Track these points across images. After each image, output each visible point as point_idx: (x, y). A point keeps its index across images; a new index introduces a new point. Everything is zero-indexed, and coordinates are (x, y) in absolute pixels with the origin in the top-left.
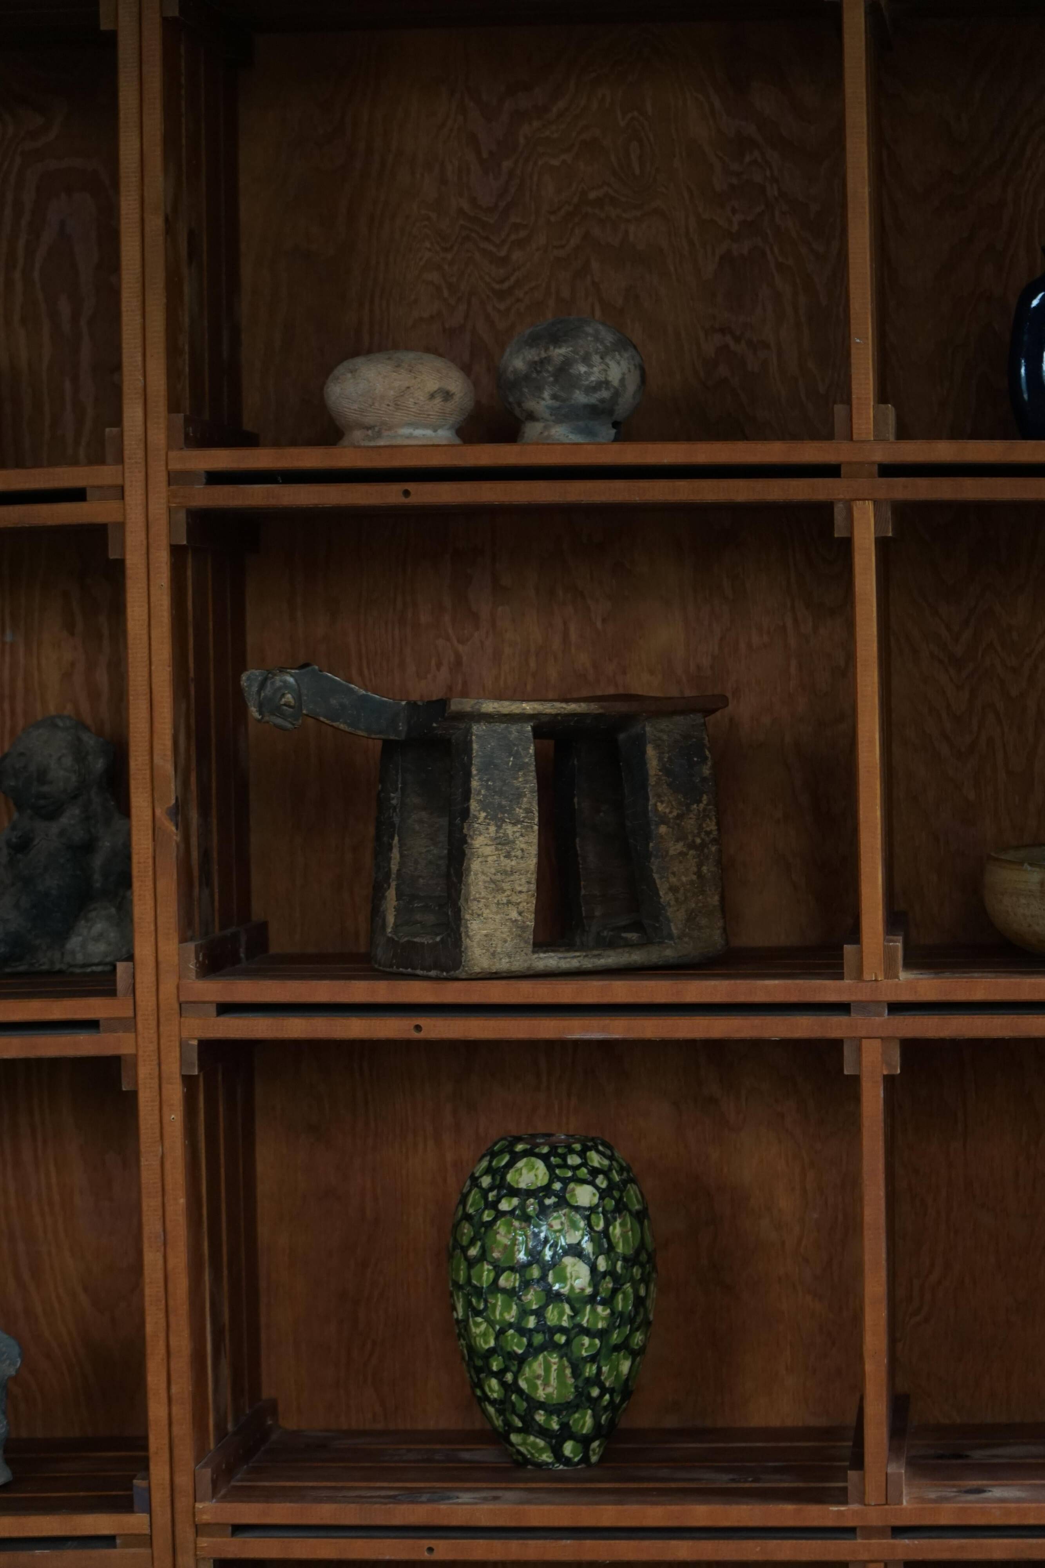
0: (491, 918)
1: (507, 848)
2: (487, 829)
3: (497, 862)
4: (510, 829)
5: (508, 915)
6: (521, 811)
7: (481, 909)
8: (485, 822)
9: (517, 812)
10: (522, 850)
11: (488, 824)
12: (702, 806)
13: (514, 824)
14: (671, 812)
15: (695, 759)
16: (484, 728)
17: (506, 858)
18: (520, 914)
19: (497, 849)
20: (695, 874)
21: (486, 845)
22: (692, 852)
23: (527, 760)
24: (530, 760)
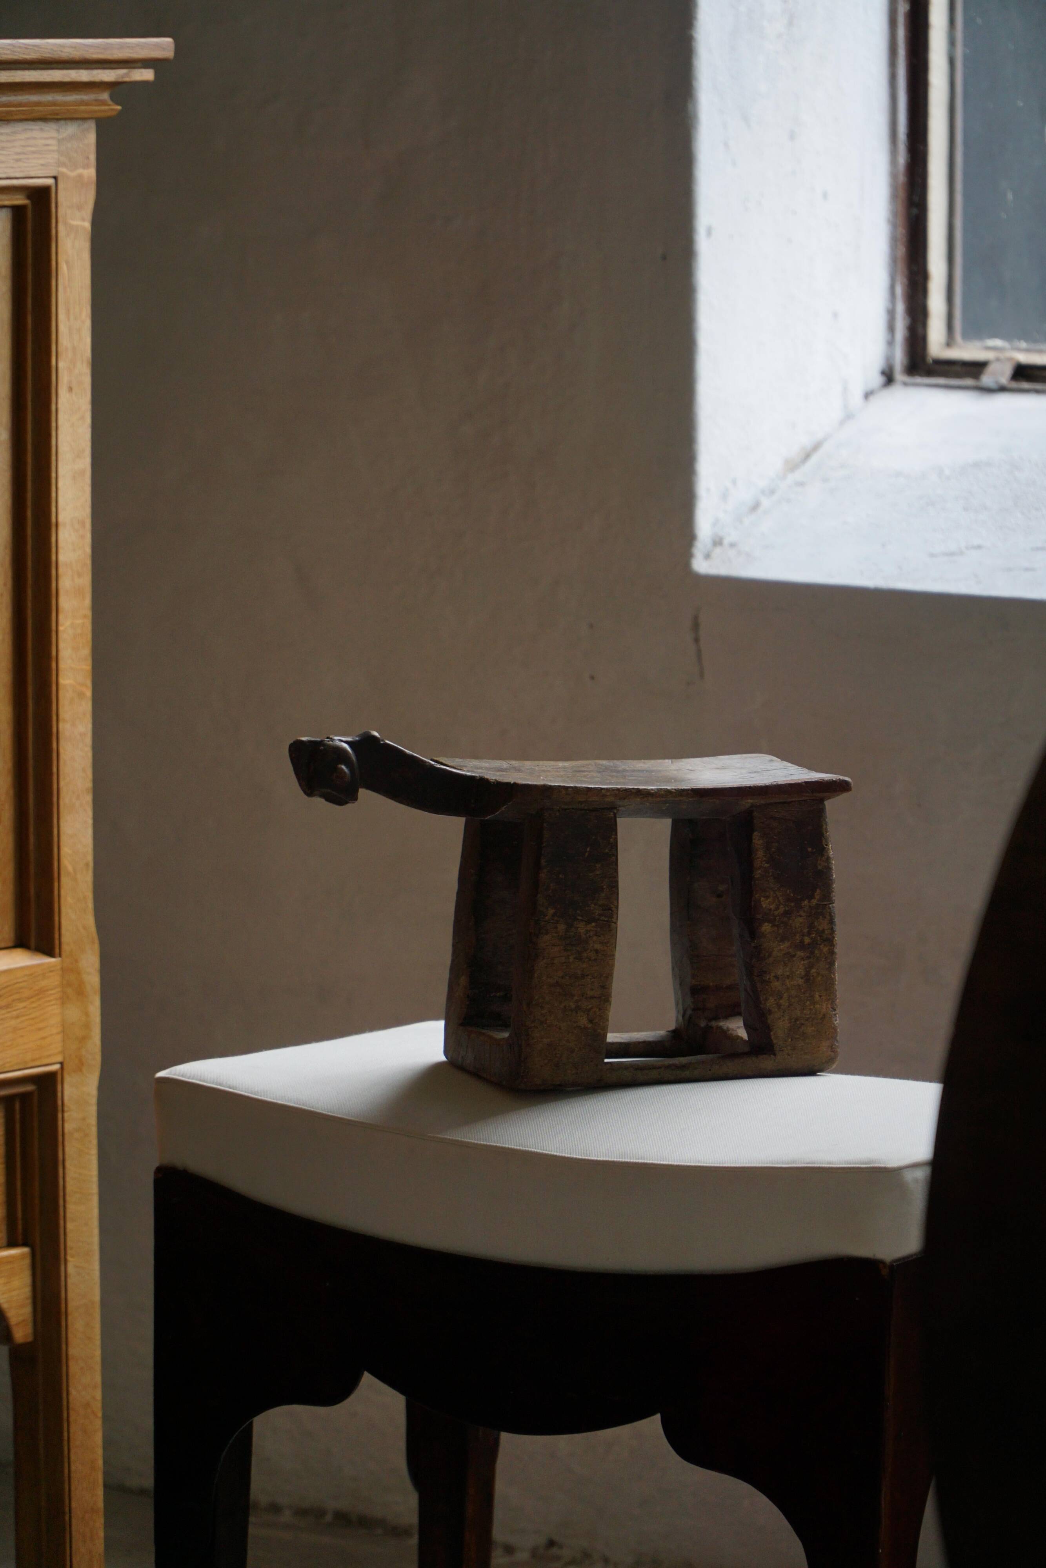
0: (556, 1025)
1: (577, 948)
2: (556, 927)
3: (565, 964)
4: (582, 928)
5: (576, 1022)
6: (597, 907)
7: (545, 1016)
8: (553, 920)
9: (591, 908)
10: (597, 951)
11: (557, 922)
12: (814, 902)
13: (588, 922)
14: (777, 909)
15: (809, 850)
16: (558, 814)
17: (577, 959)
18: (591, 1020)
19: (566, 950)
21: (554, 945)
22: (800, 954)
23: (606, 850)
24: (610, 850)
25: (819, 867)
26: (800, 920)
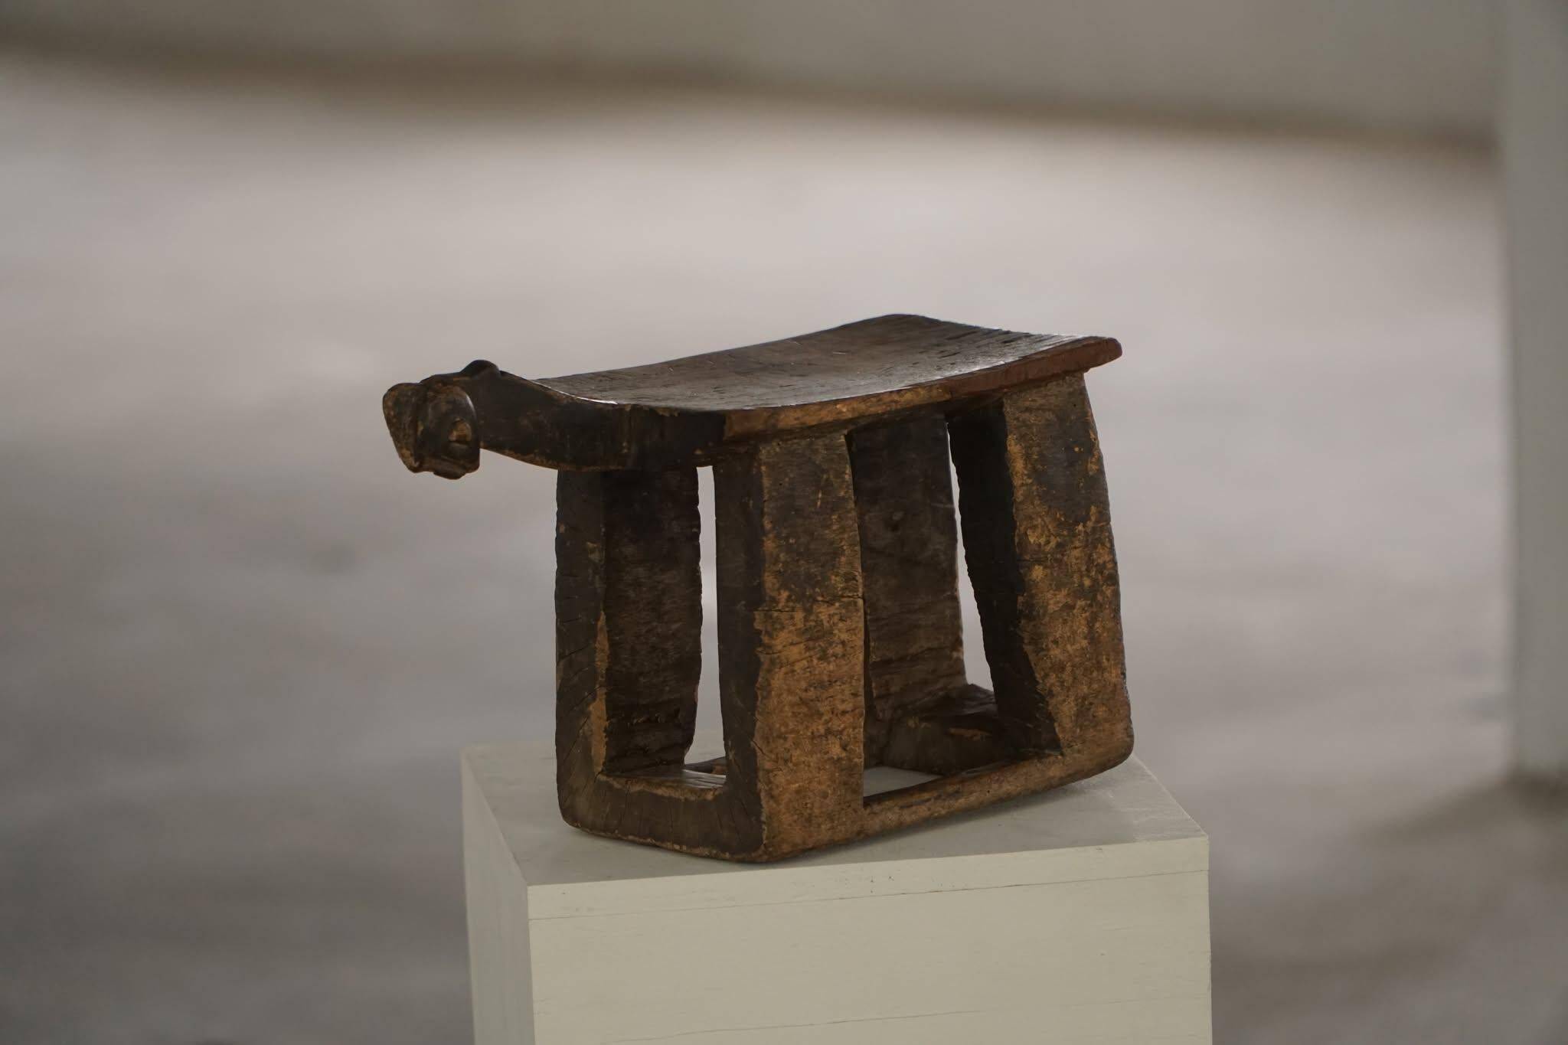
0: (804, 762)
1: (821, 643)
2: (792, 618)
3: (808, 670)
4: (823, 612)
5: (828, 752)
6: (838, 579)
7: (789, 750)
8: (787, 607)
9: (833, 582)
10: (843, 643)
11: (793, 610)
12: (1090, 524)
13: (830, 603)
14: (1048, 542)
15: (1077, 449)
16: (778, 449)
17: (822, 660)
18: (844, 748)
19: (808, 649)
20: (1085, 638)
21: (792, 644)
22: (1080, 603)
23: (842, 494)
24: (846, 492)
25: (1091, 473)
26: (1076, 553)
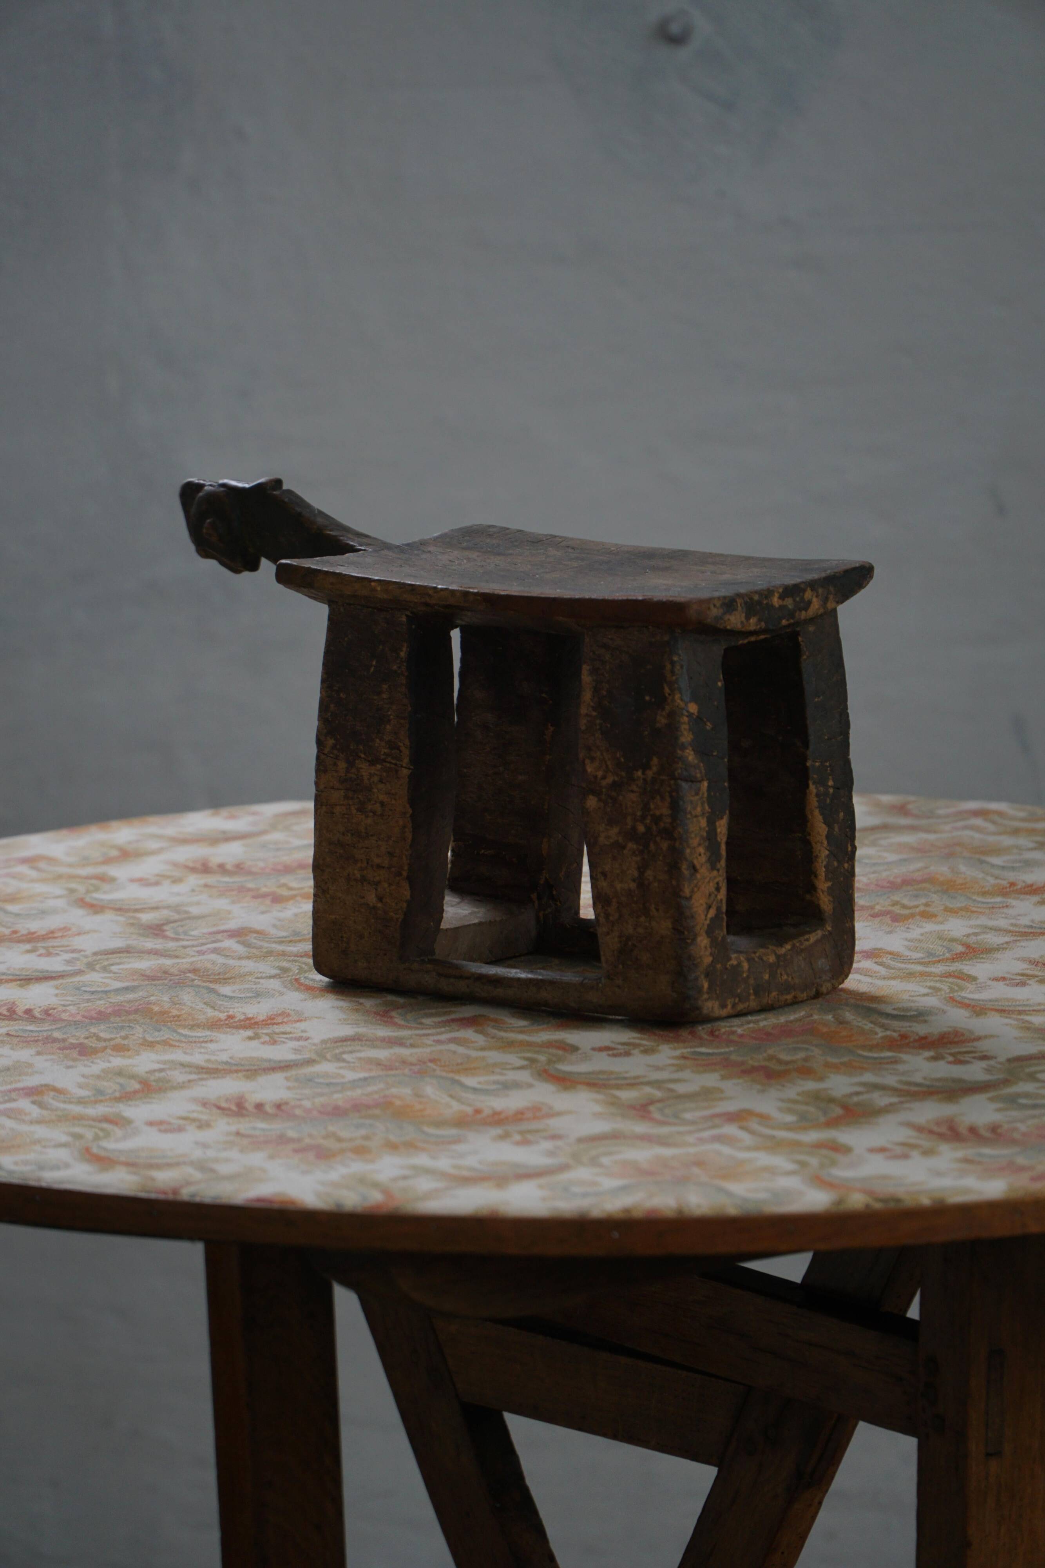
0: (340, 898)
1: (360, 796)
2: (335, 764)
3: (346, 816)
4: (365, 770)
5: (364, 897)
6: (383, 744)
7: (326, 883)
8: (332, 753)
9: (376, 745)
10: (382, 804)
11: (337, 758)
12: (650, 774)
13: (372, 763)
14: (604, 777)
15: (647, 698)
17: (360, 811)
18: (380, 899)
19: (346, 797)
20: (634, 881)
21: (333, 788)
22: (631, 845)
23: (395, 667)
24: (399, 667)
25: (658, 725)
26: (633, 797)
